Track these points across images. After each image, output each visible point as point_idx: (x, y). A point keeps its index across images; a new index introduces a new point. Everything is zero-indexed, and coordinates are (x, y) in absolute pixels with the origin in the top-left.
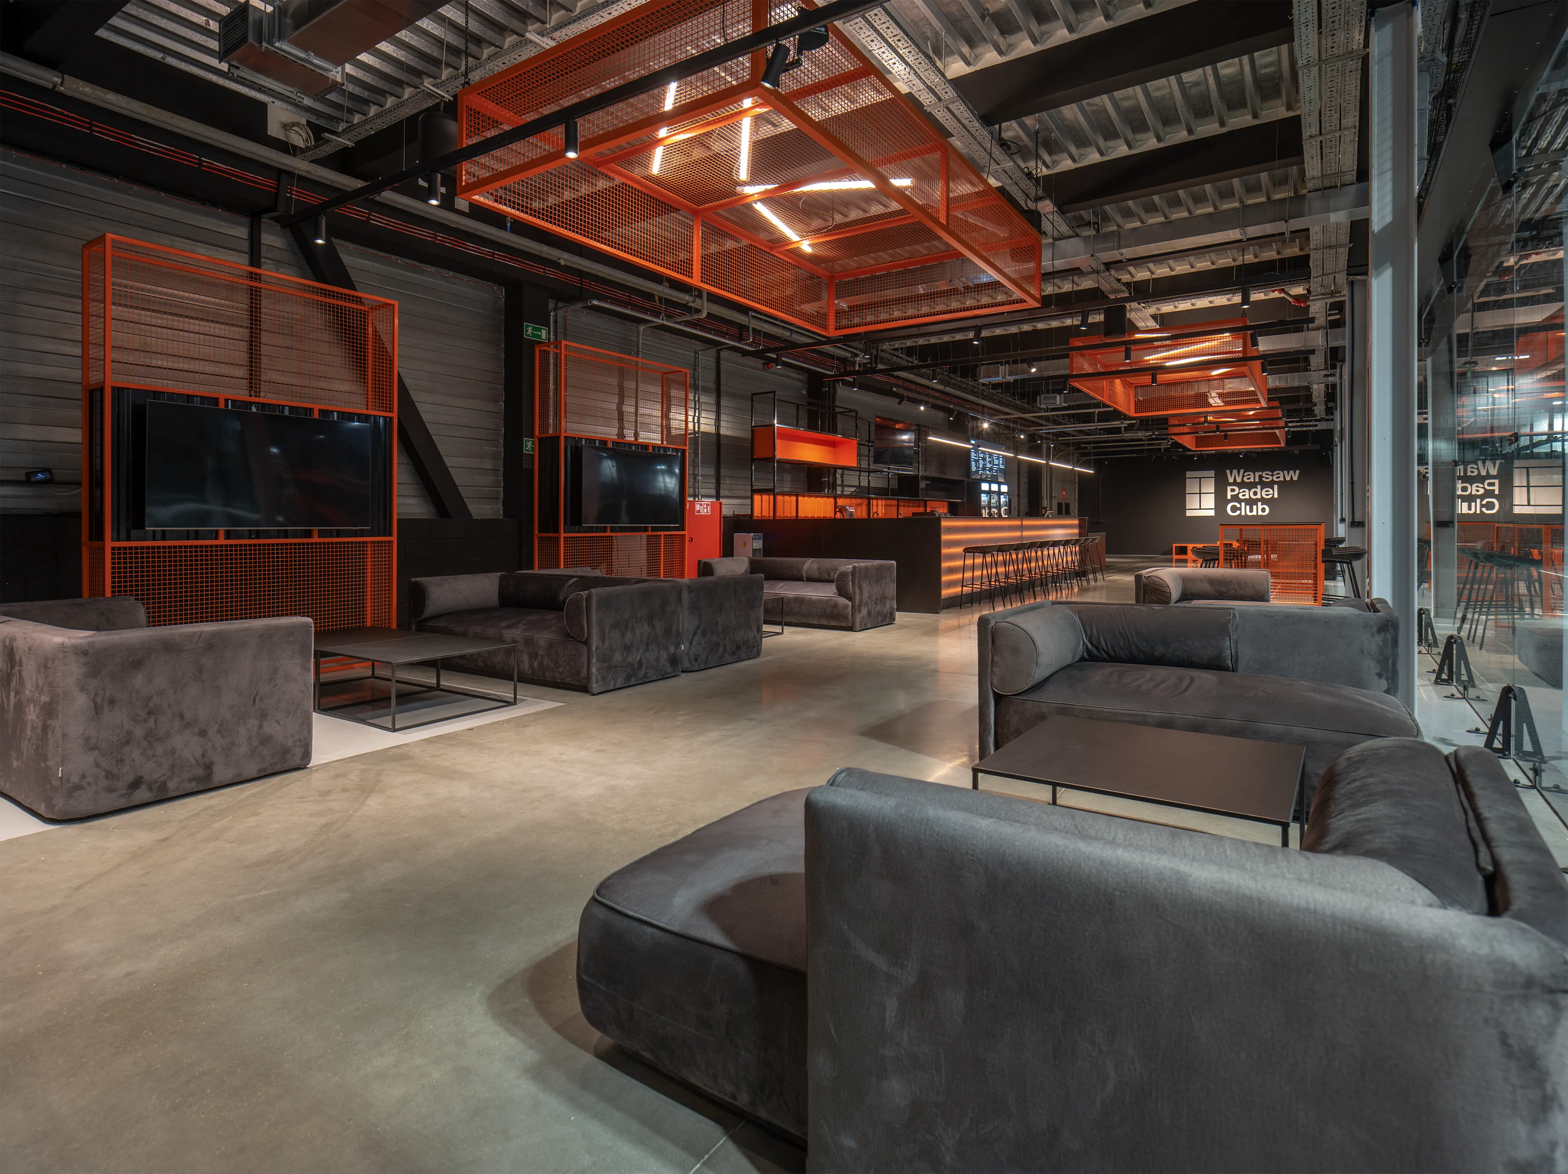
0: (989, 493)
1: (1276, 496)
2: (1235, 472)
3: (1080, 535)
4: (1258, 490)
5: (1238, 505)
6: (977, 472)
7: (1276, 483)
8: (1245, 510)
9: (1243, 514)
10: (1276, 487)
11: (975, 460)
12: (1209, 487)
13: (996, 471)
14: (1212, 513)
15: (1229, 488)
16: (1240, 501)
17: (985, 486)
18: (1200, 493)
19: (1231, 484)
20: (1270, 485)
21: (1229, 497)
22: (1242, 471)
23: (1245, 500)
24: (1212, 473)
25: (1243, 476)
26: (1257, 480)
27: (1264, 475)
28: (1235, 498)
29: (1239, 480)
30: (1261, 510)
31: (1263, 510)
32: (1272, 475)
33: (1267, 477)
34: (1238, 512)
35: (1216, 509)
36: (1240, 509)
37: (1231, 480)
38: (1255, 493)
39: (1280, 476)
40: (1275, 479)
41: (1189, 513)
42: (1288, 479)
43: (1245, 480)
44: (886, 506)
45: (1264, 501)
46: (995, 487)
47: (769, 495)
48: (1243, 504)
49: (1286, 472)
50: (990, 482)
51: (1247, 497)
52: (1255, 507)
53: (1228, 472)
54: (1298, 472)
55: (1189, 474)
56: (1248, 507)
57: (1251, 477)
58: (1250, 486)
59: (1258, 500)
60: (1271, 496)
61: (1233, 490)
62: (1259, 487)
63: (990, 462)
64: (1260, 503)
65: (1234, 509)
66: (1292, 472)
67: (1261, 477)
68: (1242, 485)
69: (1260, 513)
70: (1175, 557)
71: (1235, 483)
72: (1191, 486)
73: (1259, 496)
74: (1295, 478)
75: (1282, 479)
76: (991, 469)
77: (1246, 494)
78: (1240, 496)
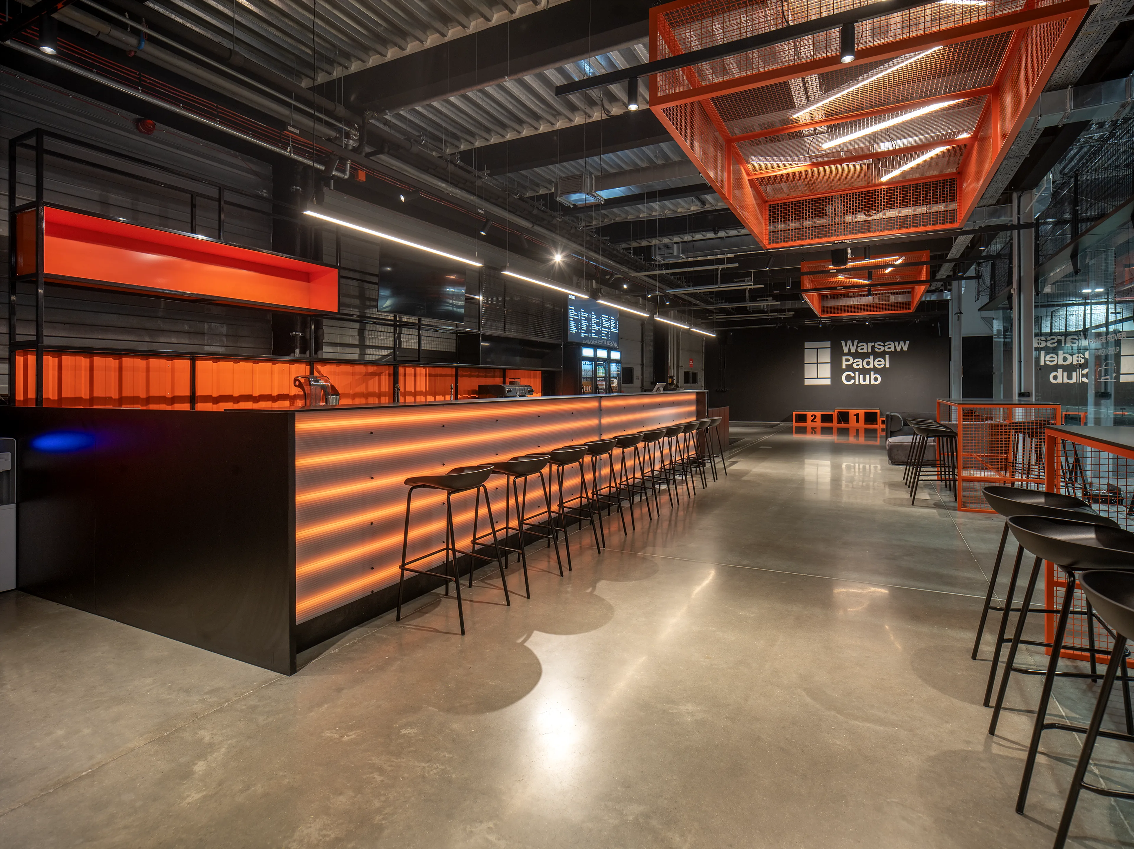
0: (594, 360)
1: (887, 366)
2: (849, 342)
3: (699, 414)
4: (871, 360)
5: (853, 375)
6: (578, 334)
7: (887, 353)
8: (859, 379)
9: (857, 383)
10: (887, 357)
11: (575, 320)
12: (826, 356)
13: (606, 335)
14: (828, 382)
15: (844, 358)
16: (854, 371)
17: (588, 352)
18: (817, 363)
19: (846, 355)
20: (882, 355)
21: (844, 367)
22: (856, 342)
23: (859, 370)
24: (828, 344)
25: (857, 347)
26: (870, 350)
27: (876, 346)
28: (850, 368)
29: (853, 350)
30: (874, 379)
31: (876, 379)
32: (884, 346)
33: (879, 347)
34: (852, 381)
35: (832, 378)
36: (854, 378)
37: (846, 351)
38: (868, 363)
39: (892, 346)
40: (887, 350)
41: (807, 382)
42: (899, 349)
43: (859, 350)
44: (430, 375)
45: (876, 370)
46: (602, 354)
47: (25, 354)
48: (857, 373)
49: (896, 343)
50: (595, 347)
51: (861, 366)
52: (868, 376)
53: (843, 342)
54: (907, 343)
55: (807, 345)
56: (861, 376)
57: (865, 348)
58: (864, 356)
59: (870, 370)
60: (882, 366)
61: (847, 360)
62: (872, 357)
63: (597, 324)
64: (872, 373)
65: (849, 378)
66: (902, 343)
67: (873, 347)
68: (856, 355)
69: (873, 382)
70: (795, 424)
71: (849, 353)
72: (809, 356)
73: (871, 366)
74: (905, 349)
75: (893, 349)
76: (598, 333)
77: (859, 364)
78: (855, 366)
